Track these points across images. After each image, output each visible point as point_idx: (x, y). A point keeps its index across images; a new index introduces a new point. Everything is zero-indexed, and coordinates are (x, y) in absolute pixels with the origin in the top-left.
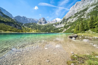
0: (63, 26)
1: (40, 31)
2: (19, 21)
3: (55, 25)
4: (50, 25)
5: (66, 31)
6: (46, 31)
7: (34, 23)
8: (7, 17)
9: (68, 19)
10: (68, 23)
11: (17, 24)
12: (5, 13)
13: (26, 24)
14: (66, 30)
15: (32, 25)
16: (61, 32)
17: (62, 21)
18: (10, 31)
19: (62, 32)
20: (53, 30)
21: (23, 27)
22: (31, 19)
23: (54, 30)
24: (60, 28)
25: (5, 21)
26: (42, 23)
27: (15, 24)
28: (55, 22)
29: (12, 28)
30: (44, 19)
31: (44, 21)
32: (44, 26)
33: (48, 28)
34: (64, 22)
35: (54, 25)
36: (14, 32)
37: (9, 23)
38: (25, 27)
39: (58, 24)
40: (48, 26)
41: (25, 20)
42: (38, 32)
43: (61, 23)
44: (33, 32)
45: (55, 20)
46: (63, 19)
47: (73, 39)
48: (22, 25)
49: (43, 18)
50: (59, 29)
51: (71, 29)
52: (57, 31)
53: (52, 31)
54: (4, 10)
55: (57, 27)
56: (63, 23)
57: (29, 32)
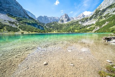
0: (94, 22)
1: (62, 31)
2: (41, 21)
3: (82, 21)
4: (74, 23)
5: (99, 30)
6: (69, 31)
7: (55, 22)
8: (32, 19)
9: (104, 10)
10: (105, 17)
11: (40, 24)
12: (30, 15)
13: (48, 24)
14: (98, 28)
15: (53, 25)
16: (90, 32)
17: (93, 15)
18: (35, 32)
19: (92, 31)
20: (77, 29)
21: (45, 27)
22: (52, 18)
23: (80, 28)
24: (88, 25)
25: (31, 23)
26: (64, 21)
27: (38, 25)
28: (82, 18)
29: (36, 29)
30: (67, 16)
31: (66, 18)
32: (67, 24)
33: (71, 27)
34: (96, 16)
35: (80, 23)
36: (38, 32)
37: (34, 25)
38: (47, 27)
39: (87, 20)
40: (72, 24)
41: (46, 20)
42: (59, 32)
43: (91, 18)
44: (55, 32)
45: (82, 15)
46: (96, 12)
47: (111, 41)
48: (44, 25)
49: (65, 14)
50: (87, 27)
51: (109, 26)
52: (84, 30)
53: (76, 31)
54: (29, 12)
55: (85, 24)
56: (95, 18)
57: (51, 33)
